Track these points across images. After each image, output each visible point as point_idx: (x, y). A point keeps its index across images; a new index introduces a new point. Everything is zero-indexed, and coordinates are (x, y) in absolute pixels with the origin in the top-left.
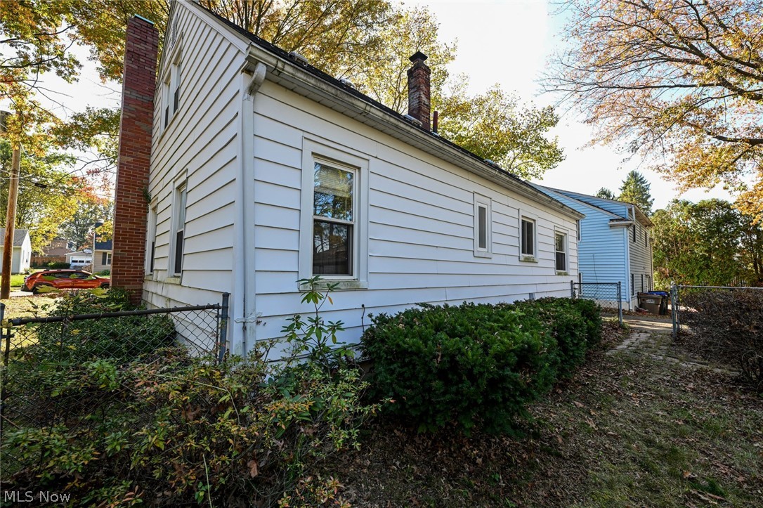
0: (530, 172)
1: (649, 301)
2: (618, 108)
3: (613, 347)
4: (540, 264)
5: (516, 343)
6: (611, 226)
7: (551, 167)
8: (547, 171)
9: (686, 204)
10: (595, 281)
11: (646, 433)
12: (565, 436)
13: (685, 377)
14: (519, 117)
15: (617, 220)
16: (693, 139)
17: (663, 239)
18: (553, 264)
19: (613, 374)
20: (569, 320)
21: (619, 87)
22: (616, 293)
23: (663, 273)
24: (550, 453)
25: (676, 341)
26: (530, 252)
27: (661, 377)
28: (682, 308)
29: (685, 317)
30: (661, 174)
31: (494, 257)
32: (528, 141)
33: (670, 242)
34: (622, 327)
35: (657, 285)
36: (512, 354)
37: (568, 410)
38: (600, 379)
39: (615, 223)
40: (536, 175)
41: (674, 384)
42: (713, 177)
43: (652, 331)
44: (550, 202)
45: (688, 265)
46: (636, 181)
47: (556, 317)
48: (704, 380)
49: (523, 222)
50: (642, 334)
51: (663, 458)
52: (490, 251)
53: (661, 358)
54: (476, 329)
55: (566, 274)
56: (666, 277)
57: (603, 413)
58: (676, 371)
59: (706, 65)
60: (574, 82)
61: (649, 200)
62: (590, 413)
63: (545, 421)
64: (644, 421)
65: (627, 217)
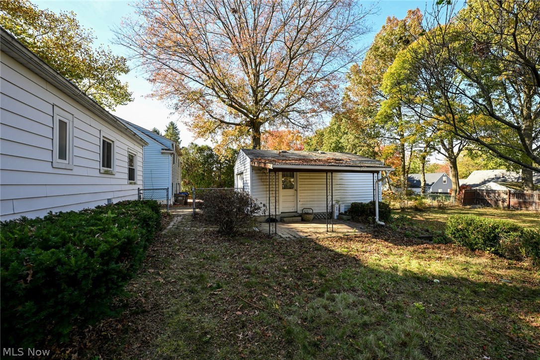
0: (104, 103)
1: (180, 198)
2: (167, 79)
3: (165, 228)
4: (117, 175)
5: (120, 240)
6: (162, 153)
7: (123, 103)
8: (119, 106)
9: (196, 145)
10: (152, 188)
11: (189, 272)
12: (146, 297)
13: (200, 236)
14: (96, 53)
15: (166, 150)
16: (201, 112)
17: (186, 163)
18: (126, 176)
19: (168, 244)
20: (145, 215)
21: (169, 67)
22: (166, 195)
23: (185, 182)
24: (137, 313)
25: (194, 218)
26: (109, 165)
27: (190, 239)
28: (197, 201)
29: (199, 205)
30: (187, 127)
31: (75, 169)
32: (103, 76)
33: (189, 165)
34: (169, 215)
35: (183, 189)
36: (116, 250)
37: (145, 278)
38: (161, 250)
39: (164, 151)
40: (110, 107)
41: (196, 241)
42: (207, 134)
43: (183, 214)
44: (126, 130)
45: (196, 178)
46: (174, 128)
47: (136, 215)
48: (207, 235)
49: (104, 141)
50: (178, 217)
51: (198, 282)
52: (71, 163)
53: (189, 229)
54: (74, 236)
55: (135, 184)
56: (187, 184)
57: (166, 271)
58: (196, 233)
59: (208, 76)
60: (142, 48)
61: (179, 140)
62: (159, 274)
63: (131, 292)
64: (187, 266)
65: (171, 148)
